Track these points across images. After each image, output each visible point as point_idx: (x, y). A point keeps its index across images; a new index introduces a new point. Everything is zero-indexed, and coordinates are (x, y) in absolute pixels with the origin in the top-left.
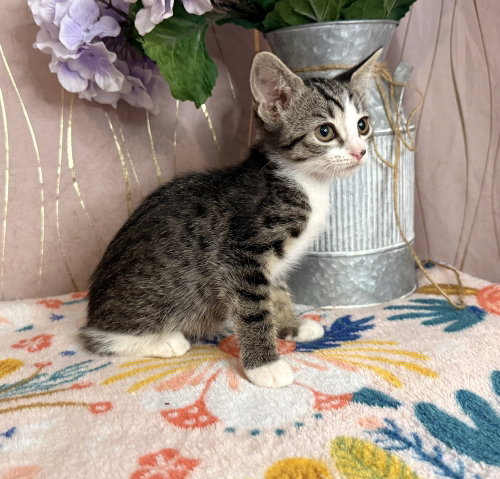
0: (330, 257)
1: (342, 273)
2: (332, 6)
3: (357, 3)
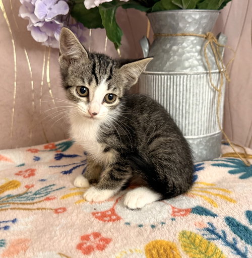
2: (192, 1)
3: (206, 1)
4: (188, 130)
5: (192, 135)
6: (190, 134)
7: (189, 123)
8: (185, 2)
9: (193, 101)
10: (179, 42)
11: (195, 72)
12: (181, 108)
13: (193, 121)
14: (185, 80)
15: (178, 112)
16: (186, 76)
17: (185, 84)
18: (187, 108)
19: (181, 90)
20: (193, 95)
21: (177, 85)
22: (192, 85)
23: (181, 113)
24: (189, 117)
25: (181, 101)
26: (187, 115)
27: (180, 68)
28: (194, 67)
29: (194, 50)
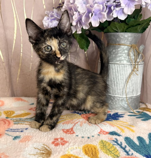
0: (115, 96)
1: (118, 101)
2: (123, 29)
3: (130, 29)
4: (117, 92)
5: (119, 95)
6: (118, 94)
7: (118, 89)
8: (119, 29)
9: (120, 77)
10: (116, 48)
11: (122, 63)
12: (114, 81)
13: (120, 88)
14: (117, 67)
15: (112, 83)
16: (117, 65)
17: (117, 69)
18: (117, 81)
19: (115, 72)
20: (121, 75)
21: (112, 69)
22: (120, 69)
23: (114, 83)
24: (118, 86)
25: (114, 77)
26: (117, 84)
27: (115, 61)
28: (122, 60)
29: (123, 52)
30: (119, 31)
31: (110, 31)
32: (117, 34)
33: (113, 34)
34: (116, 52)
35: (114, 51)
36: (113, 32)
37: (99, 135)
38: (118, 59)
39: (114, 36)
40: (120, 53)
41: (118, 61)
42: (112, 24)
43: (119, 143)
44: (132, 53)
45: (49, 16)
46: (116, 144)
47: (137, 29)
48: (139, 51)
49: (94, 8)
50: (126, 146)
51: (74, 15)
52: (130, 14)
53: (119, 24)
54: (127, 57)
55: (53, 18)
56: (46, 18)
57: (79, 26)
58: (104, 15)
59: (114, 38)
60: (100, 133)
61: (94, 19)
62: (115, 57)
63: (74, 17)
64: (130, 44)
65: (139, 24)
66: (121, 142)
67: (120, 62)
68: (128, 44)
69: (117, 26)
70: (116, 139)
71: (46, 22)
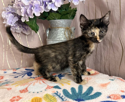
2: (58, 17)
3: (63, 17)
8: (56, 17)
10: (56, 30)
16: (58, 41)
27: (56, 39)
28: (61, 38)
29: (61, 32)
30: (56, 19)
31: (51, 19)
32: (56, 20)
33: (53, 21)
34: (56, 33)
35: (55, 32)
36: (53, 20)
37: (46, 90)
38: (58, 37)
39: (54, 22)
40: (59, 33)
41: (58, 39)
42: (50, 14)
43: (59, 94)
44: (67, 32)
45: (6, 10)
46: (56, 95)
47: (67, 16)
48: (71, 31)
49: (34, 4)
50: (62, 96)
51: (21, 9)
52: (59, 6)
53: (55, 14)
54: (64, 35)
55: (8, 12)
56: (3, 12)
57: (27, 16)
58: (42, 8)
59: (54, 24)
60: (47, 88)
61: (36, 11)
62: (56, 36)
63: (21, 11)
64: (65, 27)
65: (68, 13)
66: (60, 94)
67: (60, 39)
68: (64, 27)
69: (54, 15)
70: (57, 92)
71: (4, 15)
